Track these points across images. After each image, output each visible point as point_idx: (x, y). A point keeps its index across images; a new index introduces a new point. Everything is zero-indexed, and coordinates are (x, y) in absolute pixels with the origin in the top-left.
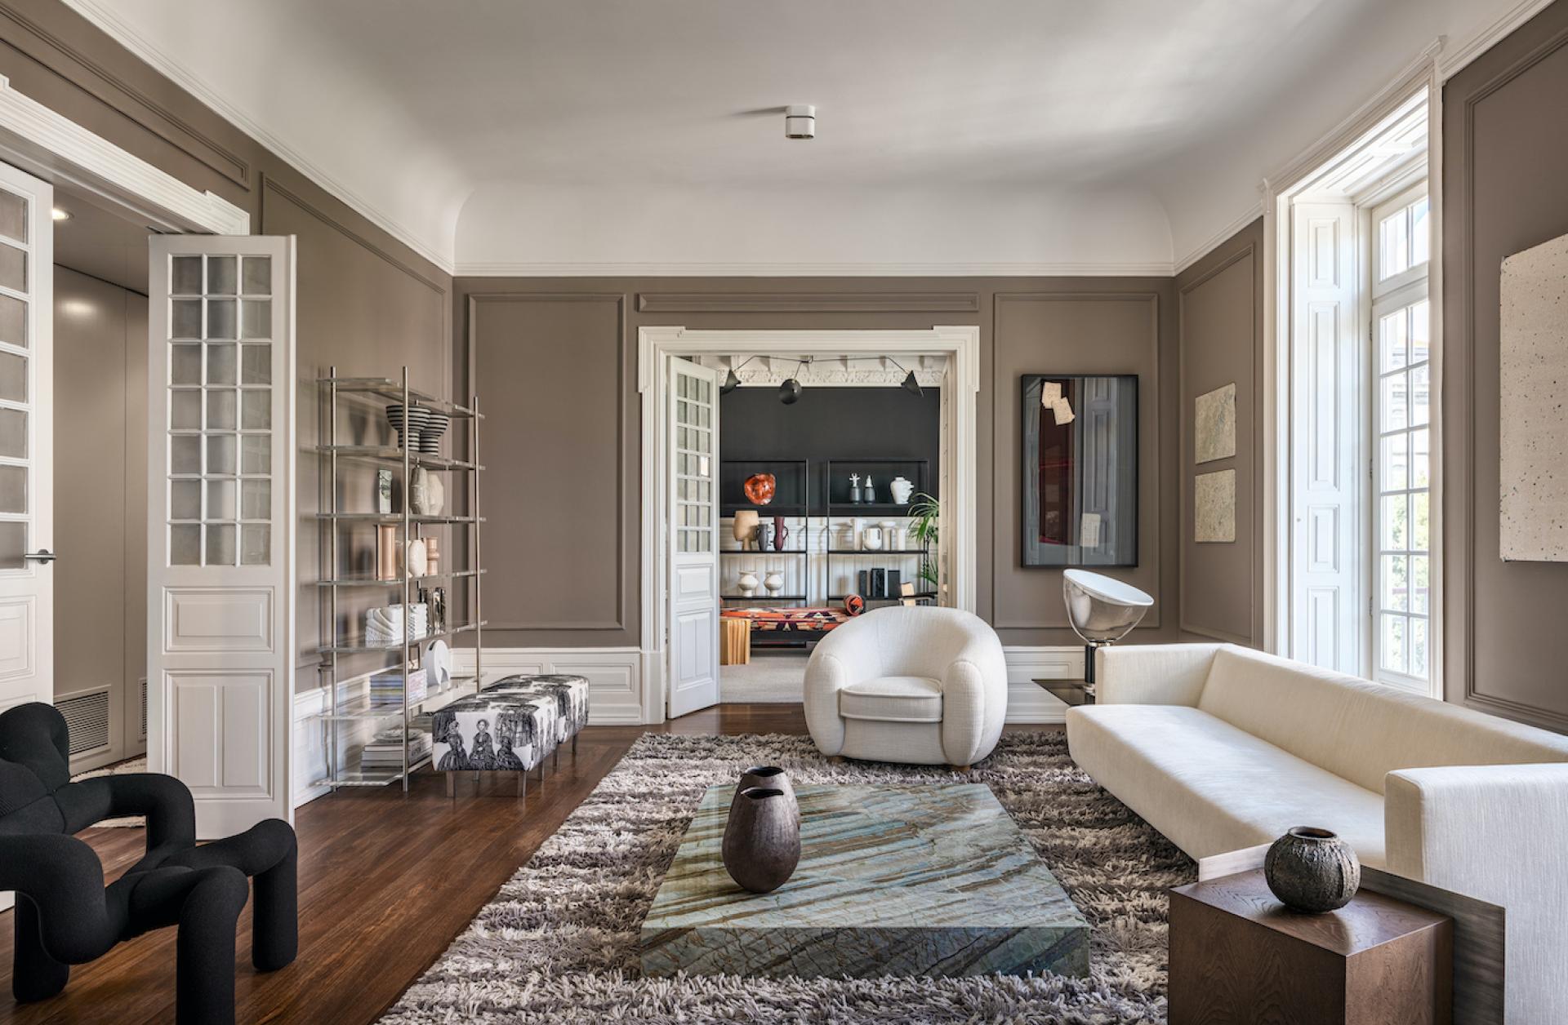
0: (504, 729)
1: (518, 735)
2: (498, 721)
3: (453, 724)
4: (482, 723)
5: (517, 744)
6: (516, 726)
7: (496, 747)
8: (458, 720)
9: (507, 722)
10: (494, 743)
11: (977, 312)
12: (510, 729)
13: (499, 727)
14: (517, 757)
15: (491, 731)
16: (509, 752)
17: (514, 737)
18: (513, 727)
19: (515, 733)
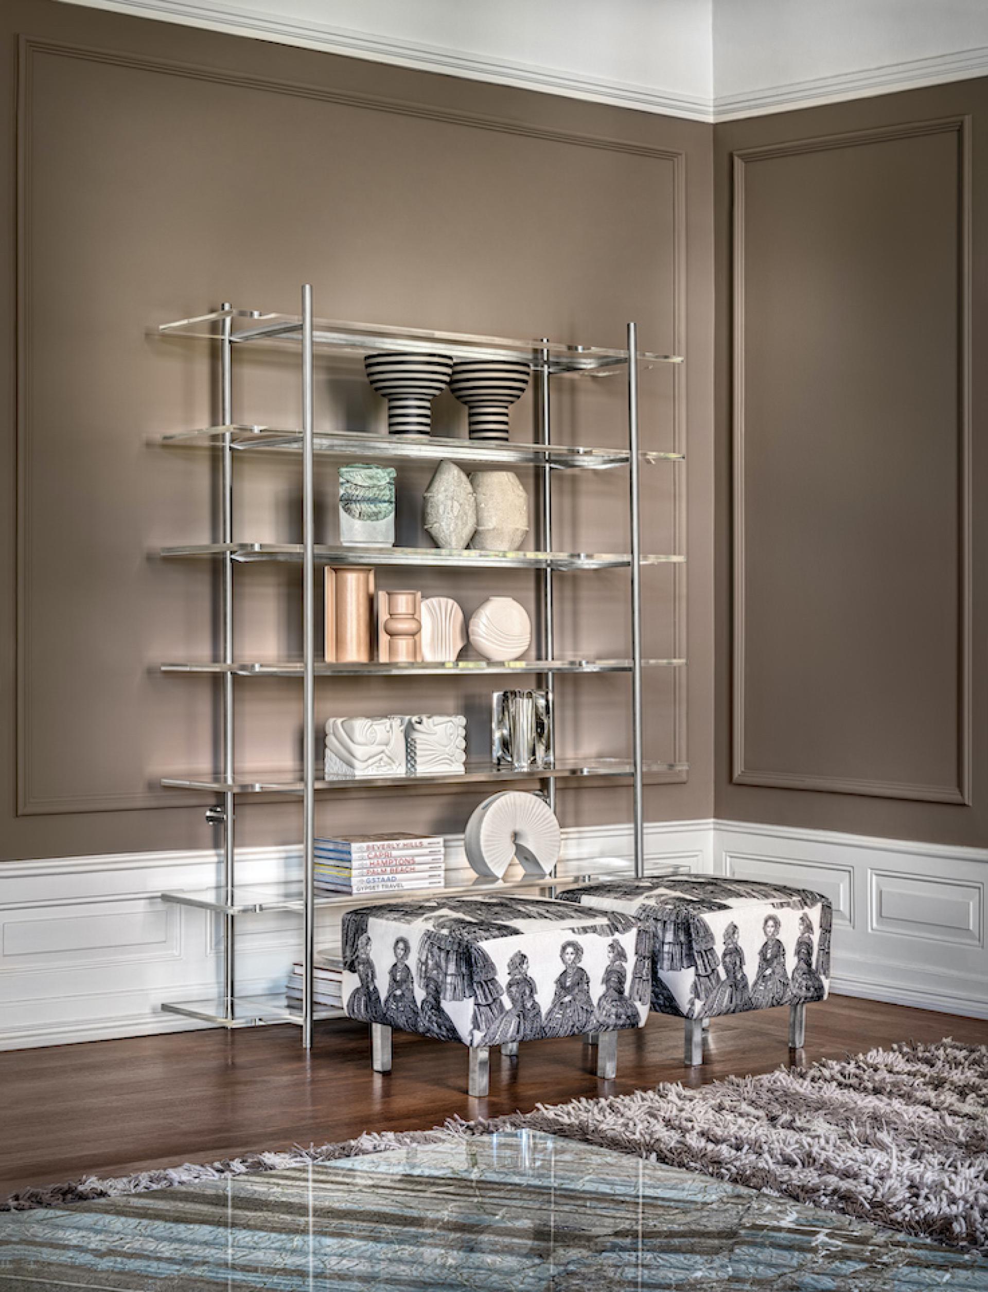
1: (449, 979)
2: (422, 946)
4: (402, 945)
5: (449, 994)
7: (420, 994)
8: (370, 932)
9: (435, 950)
10: (416, 985)
12: (438, 966)
14: (448, 1019)
15: (412, 962)
16: (438, 1009)
17: (444, 982)
18: (444, 962)
19: (446, 974)
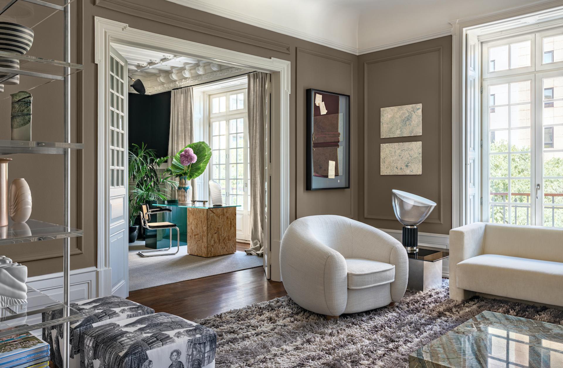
0: (195, 353)
2: (189, 347)
3: (146, 363)
4: (175, 354)
6: (205, 347)
8: (150, 358)
11: (289, 54)
13: (190, 353)
18: (203, 349)
